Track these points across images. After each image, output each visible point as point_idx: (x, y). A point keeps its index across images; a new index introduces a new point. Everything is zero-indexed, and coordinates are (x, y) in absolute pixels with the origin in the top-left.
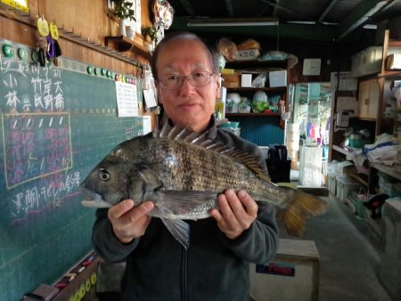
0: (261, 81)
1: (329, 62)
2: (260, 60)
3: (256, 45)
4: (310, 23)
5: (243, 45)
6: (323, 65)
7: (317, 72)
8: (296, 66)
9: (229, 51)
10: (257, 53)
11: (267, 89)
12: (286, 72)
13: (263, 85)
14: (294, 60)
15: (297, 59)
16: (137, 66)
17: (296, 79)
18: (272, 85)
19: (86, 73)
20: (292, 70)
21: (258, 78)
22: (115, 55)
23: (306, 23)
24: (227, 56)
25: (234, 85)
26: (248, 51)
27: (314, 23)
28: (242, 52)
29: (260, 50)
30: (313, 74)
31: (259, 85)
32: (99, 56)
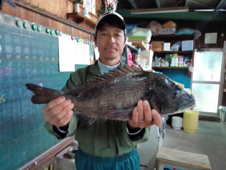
0: (176, 47)
1: (223, 35)
2: (176, 34)
3: (174, 25)
4: (211, 10)
5: (166, 25)
6: (219, 37)
7: (215, 41)
8: (200, 37)
9: (156, 29)
10: (174, 30)
11: (180, 52)
12: (193, 41)
13: (178, 49)
14: (198, 34)
15: (200, 33)
16: (90, 33)
17: (200, 46)
18: (183, 49)
19: (45, 33)
20: (197, 40)
21: (175, 45)
22: (73, 25)
23: (208, 10)
24: (155, 32)
25: (159, 50)
26: (168, 29)
27: (213, 10)
28: (165, 30)
29: (176, 28)
30: (212, 43)
31: (174, 49)
32: (62, 25)
